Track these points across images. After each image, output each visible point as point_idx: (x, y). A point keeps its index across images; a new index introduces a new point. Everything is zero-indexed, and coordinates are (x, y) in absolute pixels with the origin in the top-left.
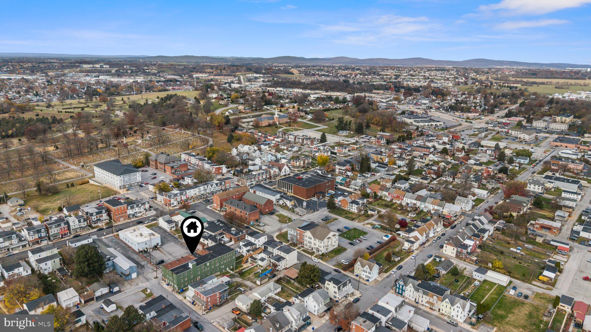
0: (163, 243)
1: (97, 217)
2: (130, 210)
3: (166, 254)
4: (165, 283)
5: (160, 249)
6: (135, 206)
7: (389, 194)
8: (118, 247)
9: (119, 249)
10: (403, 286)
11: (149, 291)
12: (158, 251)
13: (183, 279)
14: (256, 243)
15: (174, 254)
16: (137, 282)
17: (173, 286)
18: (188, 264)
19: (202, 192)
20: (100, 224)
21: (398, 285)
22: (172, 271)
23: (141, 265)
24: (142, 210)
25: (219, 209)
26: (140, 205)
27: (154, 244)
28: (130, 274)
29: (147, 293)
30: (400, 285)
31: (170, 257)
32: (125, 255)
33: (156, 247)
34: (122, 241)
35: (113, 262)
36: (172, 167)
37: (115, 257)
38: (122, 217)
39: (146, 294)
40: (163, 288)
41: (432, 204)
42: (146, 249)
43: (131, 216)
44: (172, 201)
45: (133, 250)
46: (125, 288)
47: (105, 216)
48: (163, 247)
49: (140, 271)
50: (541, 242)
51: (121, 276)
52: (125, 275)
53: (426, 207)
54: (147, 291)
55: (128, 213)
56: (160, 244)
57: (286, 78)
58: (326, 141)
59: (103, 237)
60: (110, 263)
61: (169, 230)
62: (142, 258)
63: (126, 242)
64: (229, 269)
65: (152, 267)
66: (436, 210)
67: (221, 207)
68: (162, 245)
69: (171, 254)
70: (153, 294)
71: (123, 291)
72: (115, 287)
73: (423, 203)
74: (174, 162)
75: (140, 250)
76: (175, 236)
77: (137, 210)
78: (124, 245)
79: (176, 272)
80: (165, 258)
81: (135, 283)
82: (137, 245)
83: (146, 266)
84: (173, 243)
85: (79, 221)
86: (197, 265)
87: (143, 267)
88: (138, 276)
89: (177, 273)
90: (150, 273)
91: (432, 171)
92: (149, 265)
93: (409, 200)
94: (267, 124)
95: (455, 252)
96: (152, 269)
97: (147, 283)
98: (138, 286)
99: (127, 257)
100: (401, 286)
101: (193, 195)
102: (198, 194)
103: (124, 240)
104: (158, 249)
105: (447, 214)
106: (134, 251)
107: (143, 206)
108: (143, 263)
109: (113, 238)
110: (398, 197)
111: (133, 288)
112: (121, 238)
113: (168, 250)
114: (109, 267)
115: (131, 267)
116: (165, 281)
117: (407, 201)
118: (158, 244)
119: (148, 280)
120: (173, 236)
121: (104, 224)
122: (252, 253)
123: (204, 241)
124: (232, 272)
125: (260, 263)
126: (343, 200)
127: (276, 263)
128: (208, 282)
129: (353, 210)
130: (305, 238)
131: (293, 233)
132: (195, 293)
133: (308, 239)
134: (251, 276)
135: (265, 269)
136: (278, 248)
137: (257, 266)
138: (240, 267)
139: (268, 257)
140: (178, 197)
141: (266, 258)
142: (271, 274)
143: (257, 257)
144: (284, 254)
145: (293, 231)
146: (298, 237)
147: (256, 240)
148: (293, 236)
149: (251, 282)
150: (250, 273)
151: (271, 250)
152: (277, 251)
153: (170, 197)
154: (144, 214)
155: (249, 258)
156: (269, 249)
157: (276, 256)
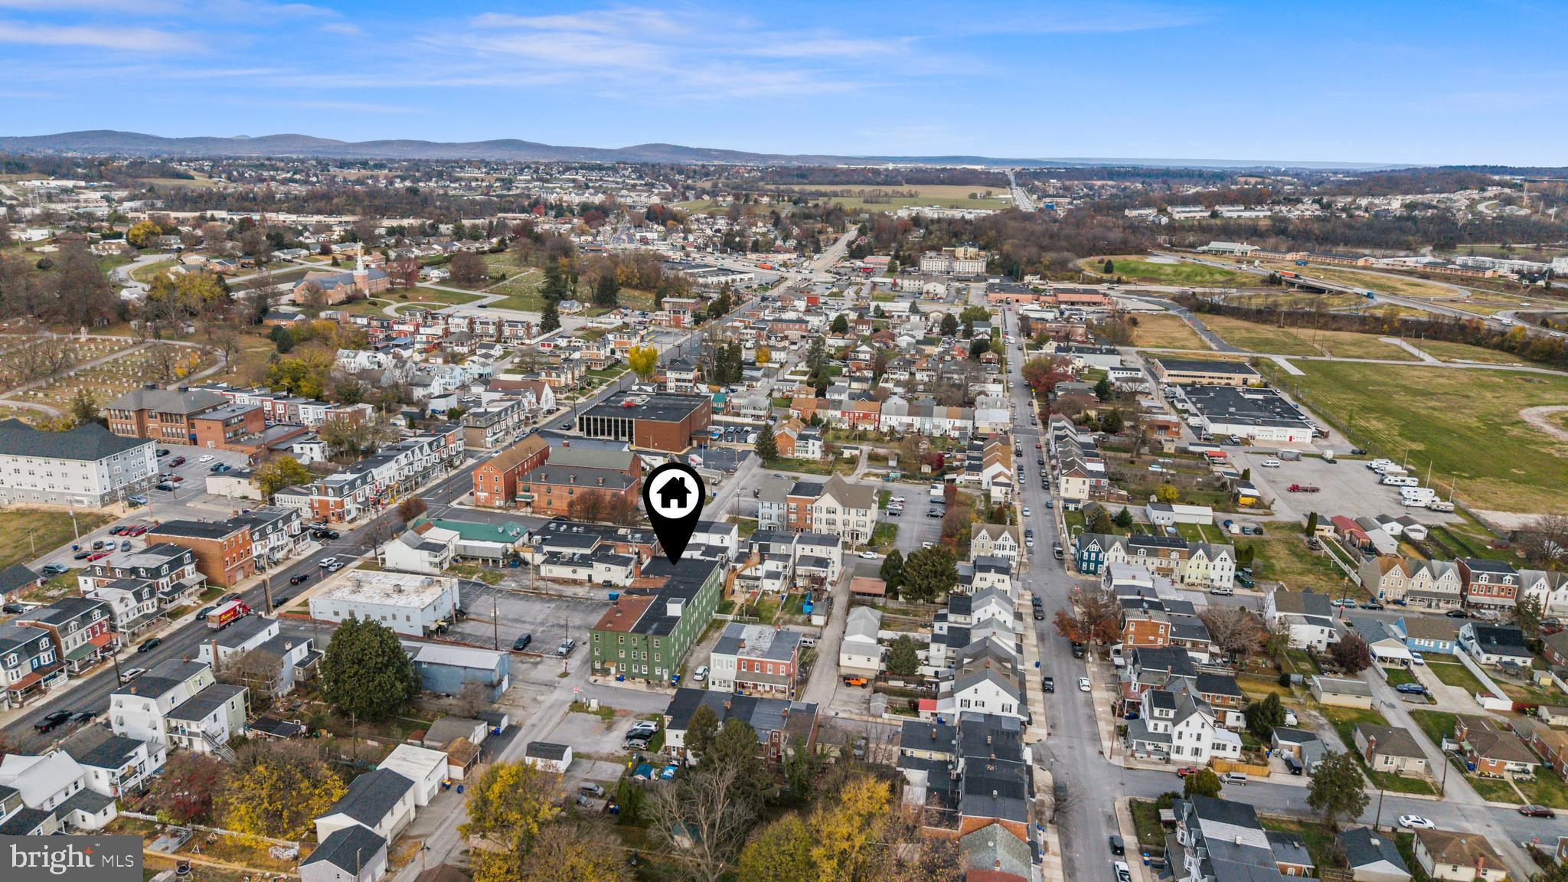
0: (461, 603)
1: (172, 580)
2: (259, 544)
3: (505, 622)
4: (609, 678)
5: (472, 617)
6: (269, 529)
7: (843, 414)
10: (1097, 554)
14: (726, 544)
16: (527, 696)
17: (648, 676)
18: (659, 611)
19: (407, 471)
20: (184, 601)
21: (1086, 554)
24: (286, 539)
25: (499, 503)
26: (280, 524)
27: (448, 606)
28: (501, 681)
29: (593, 709)
30: (1090, 553)
31: (529, 627)
33: (461, 612)
36: (226, 424)
38: (241, 567)
39: (595, 714)
40: (616, 688)
41: (948, 416)
42: (441, 624)
46: (516, 718)
47: (190, 574)
48: (473, 610)
50: (1172, 451)
52: (489, 685)
53: (937, 427)
54: (587, 706)
55: (255, 554)
56: (458, 606)
57: (180, 188)
58: (559, 326)
61: (435, 571)
64: (715, 612)
66: (960, 429)
67: (511, 494)
68: (463, 608)
69: (520, 621)
70: (610, 708)
73: (928, 419)
74: (215, 409)
75: (432, 628)
76: (473, 580)
77: (274, 540)
81: (526, 700)
82: (416, 615)
84: (487, 599)
85: (138, 597)
86: (687, 605)
91: (863, 364)
93: (894, 418)
94: (342, 297)
95: (1087, 488)
97: (558, 692)
98: (545, 705)
100: (1093, 555)
101: (387, 482)
102: (397, 478)
104: (468, 619)
105: (988, 432)
107: (286, 528)
110: (866, 416)
111: (535, 711)
112: (324, 617)
115: (502, 658)
117: (889, 423)
119: (548, 685)
120: (463, 582)
122: (739, 566)
123: (574, 572)
124: (730, 617)
125: (768, 585)
126: (781, 436)
127: (819, 572)
128: (742, 637)
129: (809, 456)
130: (815, 515)
131: (775, 511)
132: (739, 668)
133: (824, 516)
134: (778, 614)
135: (789, 596)
136: (800, 541)
137: (765, 593)
138: (731, 604)
139: (785, 567)
140: (358, 492)
141: (780, 569)
142: (818, 599)
143: (759, 573)
144: (824, 548)
145: (775, 506)
146: (793, 517)
147: (727, 537)
148: (774, 520)
149: (797, 624)
150: (770, 609)
151: (782, 548)
152: (799, 547)
153: (339, 491)
154: (290, 551)
155: (737, 582)
156: (776, 548)
157: (805, 560)
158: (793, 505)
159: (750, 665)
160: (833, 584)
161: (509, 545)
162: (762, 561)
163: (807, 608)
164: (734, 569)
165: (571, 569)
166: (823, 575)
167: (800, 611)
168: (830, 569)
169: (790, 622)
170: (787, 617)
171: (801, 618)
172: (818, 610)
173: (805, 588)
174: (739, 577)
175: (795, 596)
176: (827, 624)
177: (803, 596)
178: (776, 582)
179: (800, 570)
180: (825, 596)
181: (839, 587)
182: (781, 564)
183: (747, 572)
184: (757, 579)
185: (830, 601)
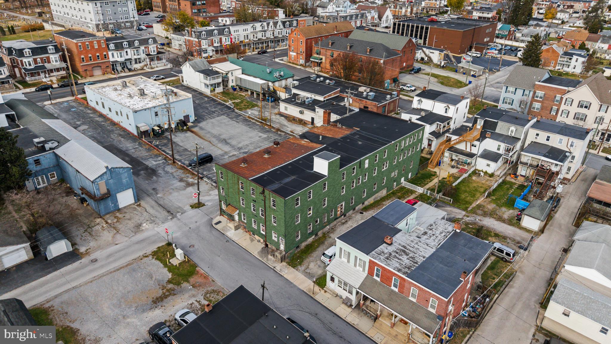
0: (199, 118)
1: (35, 61)
2: (115, 53)
3: (214, 140)
4: (231, 225)
5: (195, 129)
6: (126, 45)
8: (83, 124)
9: (85, 127)
11: (179, 253)
12: (189, 134)
13: (303, 211)
14: (449, 115)
15: (234, 142)
16: (137, 219)
17: (266, 238)
18: (309, 162)
19: (260, 36)
20: (44, 79)
22: (262, 182)
23: (147, 168)
24: (143, 56)
25: (302, 61)
27: (178, 116)
28: (109, 196)
29: (175, 262)
31: (227, 148)
32: (99, 142)
33: (183, 124)
34: (94, 111)
35: (57, 156)
36: (193, 3)
37: (62, 141)
38: (98, 66)
39: (171, 268)
40: (229, 240)
42: (156, 128)
43: (119, 68)
44: (204, 44)
45: (124, 130)
46: (92, 244)
47: (55, 61)
48: (202, 124)
49: (144, 184)
51: (83, 200)
52: (93, 197)
54: (173, 255)
55: (111, 59)
56: (192, 118)
59: (46, 103)
60: (46, 159)
61: (207, 91)
62: (149, 150)
63: (105, 112)
64: (407, 180)
65: (180, 173)
67: (308, 55)
68: (197, 121)
69: (225, 142)
70: (195, 266)
71: (87, 253)
72: (55, 239)
75: (143, 129)
76: (227, 104)
77: (131, 54)
78: (100, 119)
79: (276, 186)
80: (215, 152)
81: (131, 224)
82: (131, 115)
83: (160, 171)
84: (224, 119)
86: (343, 163)
87: (152, 172)
88: (138, 198)
89: (283, 192)
90: (178, 189)
92: (169, 169)
96: (181, 180)
97: (171, 225)
98: (140, 236)
99: (105, 147)
101: (242, 39)
102: (251, 37)
103: (99, 108)
104: (189, 129)
106: (126, 134)
107: (142, 48)
108: (151, 163)
109: (73, 104)
111: (123, 241)
112: (93, 104)
113: (215, 131)
114: (43, 172)
115: (111, 171)
116: (231, 218)
118: (187, 117)
119: (171, 213)
120: (220, 104)
121: (54, 79)
122: (454, 137)
123: (301, 113)
124: (420, 190)
125: (482, 164)
126: (547, 50)
127: (553, 165)
128: (401, 225)
129: (570, 70)
130: (563, 107)
131: (519, 96)
132: (371, 273)
133: (574, 109)
134: (481, 201)
135: (504, 182)
136: (533, 126)
137: (476, 173)
138: (431, 176)
139: (508, 150)
140: (216, 39)
141: (501, 152)
142: (539, 196)
143: (474, 151)
144: (565, 139)
145: (520, 92)
146: (537, 105)
147: (452, 108)
148: (516, 106)
149: (500, 219)
150: (473, 195)
151: (512, 130)
152: (532, 133)
153: (199, 36)
154: (146, 65)
155: (447, 154)
156: (502, 127)
157: (535, 147)
158: (540, 93)
159: (386, 276)
160: (564, 181)
161: (270, 84)
162: (482, 137)
163: (520, 203)
164: (449, 140)
165: (298, 109)
166: (554, 169)
167: (510, 204)
168: (566, 164)
169: (491, 214)
170: (491, 207)
171: (507, 213)
172: (535, 211)
173: (526, 178)
174: (452, 149)
175: (511, 184)
176: (542, 231)
177: (522, 187)
178: (492, 164)
179: (526, 157)
180: (549, 194)
181: (571, 188)
182: (503, 146)
183: (461, 147)
184: (471, 155)
185: (556, 200)
